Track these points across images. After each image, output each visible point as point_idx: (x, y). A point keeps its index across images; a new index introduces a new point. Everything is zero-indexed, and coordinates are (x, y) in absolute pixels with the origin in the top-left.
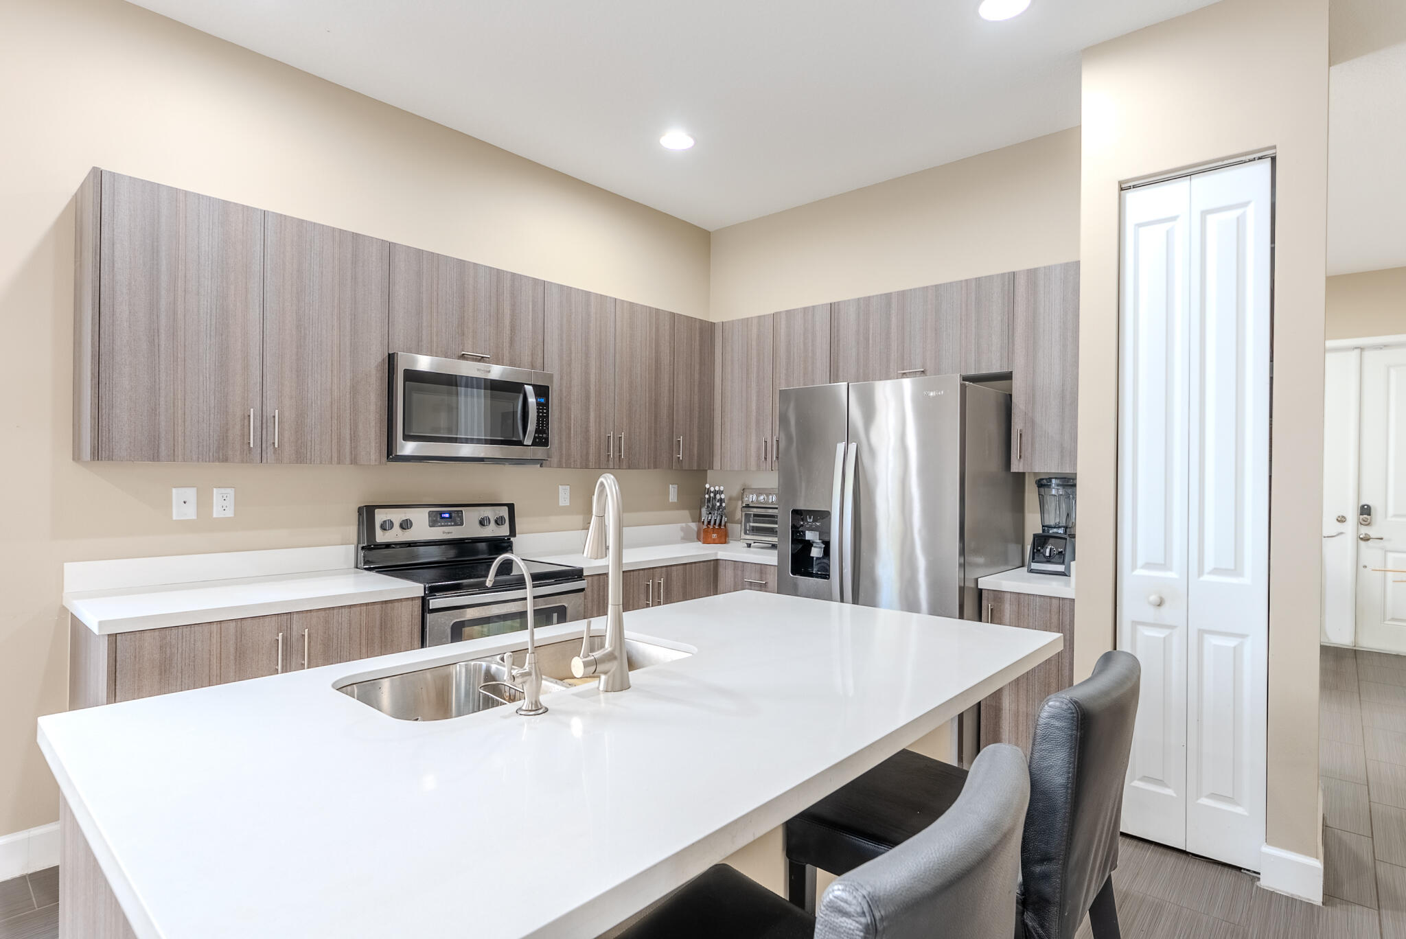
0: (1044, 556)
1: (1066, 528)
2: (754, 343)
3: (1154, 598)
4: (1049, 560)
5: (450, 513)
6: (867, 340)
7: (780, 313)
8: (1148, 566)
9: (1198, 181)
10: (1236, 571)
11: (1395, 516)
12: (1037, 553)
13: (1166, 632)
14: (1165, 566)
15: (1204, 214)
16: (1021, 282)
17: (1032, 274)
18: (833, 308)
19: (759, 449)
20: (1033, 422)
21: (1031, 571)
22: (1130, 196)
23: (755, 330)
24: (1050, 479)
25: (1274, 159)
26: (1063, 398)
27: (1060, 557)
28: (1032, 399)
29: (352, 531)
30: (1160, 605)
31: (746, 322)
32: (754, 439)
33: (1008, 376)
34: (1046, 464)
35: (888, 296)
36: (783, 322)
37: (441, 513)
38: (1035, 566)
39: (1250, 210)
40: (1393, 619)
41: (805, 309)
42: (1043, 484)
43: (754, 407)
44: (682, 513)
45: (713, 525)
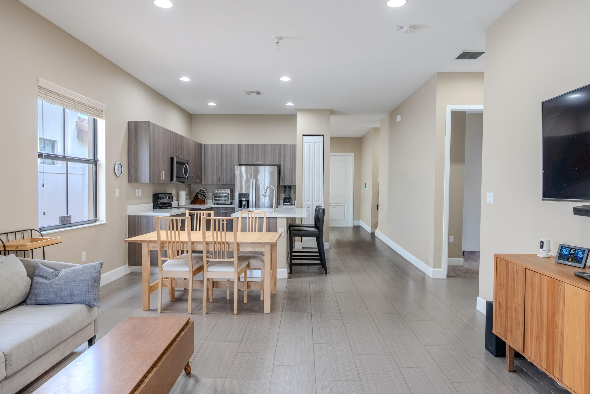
0: (286, 201)
1: (289, 196)
2: (215, 151)
3: (308, 206)
4: (287, 202)
6: (248, 154)
7: (223, 144)
8: (307, 201)
9: (314, 137)
10: (319, 201)
11: (331, 195)
12: (285, 202)
13: (309, 212)
14: (309, 201)
15: (315, 143)
16: (282, 147)
17: (284, 145)
18: (239, 145)
19: (217, 179)
20: (285, 175)
21: (284, 205)
22: (304, 137)
23: (215, 148)
24: (286, 187)
25: (324, 136)
26: (290, 171)
27: (289, 202)
28: (284, 171)
29: (151, 200)
30: (308, 208)
31: (213, 145)
32: (215, 176)
33: (280, 165)
34: (287, 183)
35: (253, 145)
36: (224, 147)
38: (285, 204)
39: (321, 143)
40: (331, 219)
41: (231, 145)
42: (285, 187)
43: (215, 168)
44: (188, 197)
45: (202, 199)
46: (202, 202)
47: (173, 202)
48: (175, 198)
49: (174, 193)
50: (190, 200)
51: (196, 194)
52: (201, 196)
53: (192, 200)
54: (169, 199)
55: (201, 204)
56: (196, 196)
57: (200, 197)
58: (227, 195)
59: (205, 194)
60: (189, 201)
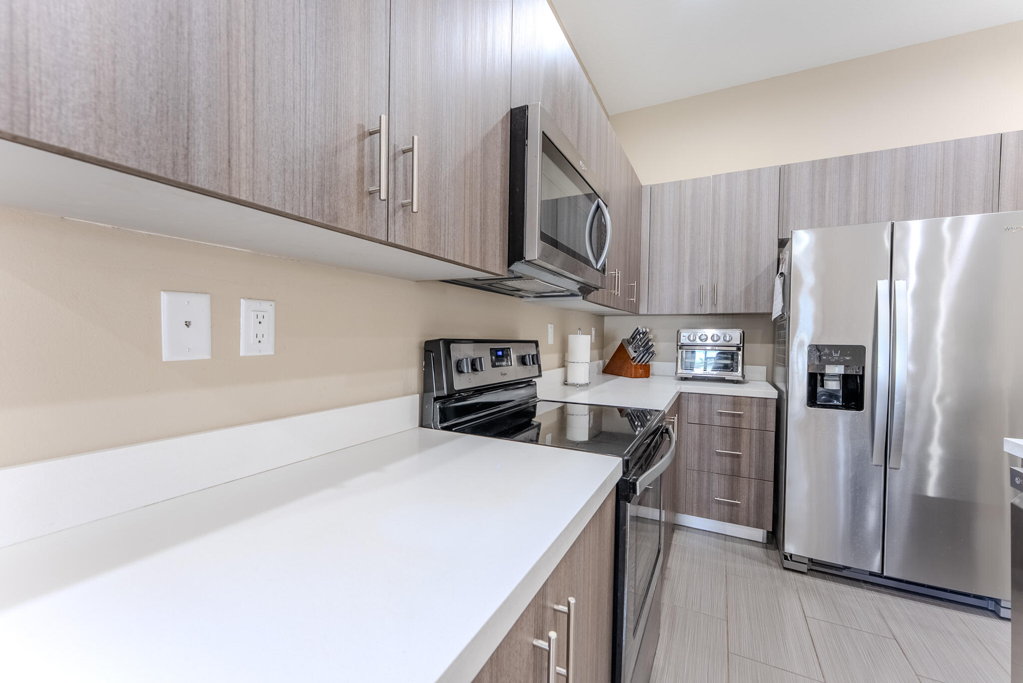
2: (688, 203)
5: (502, 350)
7: (720, 175)
18: (783, 172)
19: (692, 296)
23: (689, 191)
35: (849, 158)
36: (723, 185)
37: (497, 350)
41: (749, 172)
43: (687, 258)
44: (596, 352)
45: (639, 362)
46: (641, 371)
47: (540, 376)
48: (548, 358)
49: (549, 339)
50: (601, 361)
51: (621, 346)
52: (635, 352)
53: (607, 361)
54: (522, 367)
55: (635, 377)
56: (622, 349)
57: (635, 355)
58: (735, 349)
59: (650, 344)
60: (598, 365)
